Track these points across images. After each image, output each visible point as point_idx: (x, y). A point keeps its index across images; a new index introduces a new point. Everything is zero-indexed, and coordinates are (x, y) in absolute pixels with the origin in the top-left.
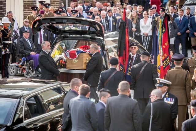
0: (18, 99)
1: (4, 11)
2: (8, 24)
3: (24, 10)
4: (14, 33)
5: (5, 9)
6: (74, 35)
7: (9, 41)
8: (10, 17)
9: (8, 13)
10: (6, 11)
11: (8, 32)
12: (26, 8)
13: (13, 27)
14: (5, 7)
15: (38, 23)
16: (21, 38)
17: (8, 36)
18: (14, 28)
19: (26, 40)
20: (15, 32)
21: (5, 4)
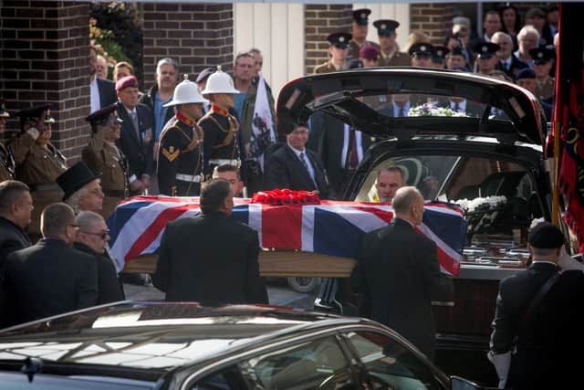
0: (155, 381)
1: (224, 51)
2: (228, 98)
3: (306, 46)
4: (256, 130)
5: (231, 41)
6: (441, 137)
7: (230, 158)
8: (246, 69)
9: (238, 57)
10: (232, 50)
11: (228, 127)
12: (315, 38)
13: (254, 108)
14: (230, 36)
15: (297, 93)
16: (281, 146)
17: (227, 142)
18: (256, 111)
19: (298, 153)
20: (261, 124)
21: (231, 24)
